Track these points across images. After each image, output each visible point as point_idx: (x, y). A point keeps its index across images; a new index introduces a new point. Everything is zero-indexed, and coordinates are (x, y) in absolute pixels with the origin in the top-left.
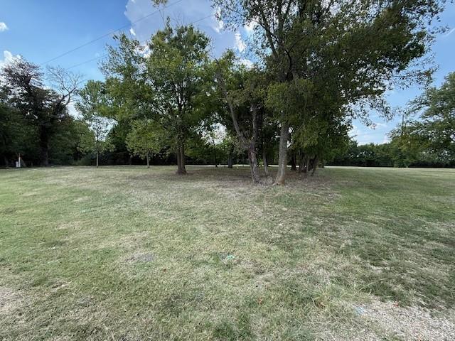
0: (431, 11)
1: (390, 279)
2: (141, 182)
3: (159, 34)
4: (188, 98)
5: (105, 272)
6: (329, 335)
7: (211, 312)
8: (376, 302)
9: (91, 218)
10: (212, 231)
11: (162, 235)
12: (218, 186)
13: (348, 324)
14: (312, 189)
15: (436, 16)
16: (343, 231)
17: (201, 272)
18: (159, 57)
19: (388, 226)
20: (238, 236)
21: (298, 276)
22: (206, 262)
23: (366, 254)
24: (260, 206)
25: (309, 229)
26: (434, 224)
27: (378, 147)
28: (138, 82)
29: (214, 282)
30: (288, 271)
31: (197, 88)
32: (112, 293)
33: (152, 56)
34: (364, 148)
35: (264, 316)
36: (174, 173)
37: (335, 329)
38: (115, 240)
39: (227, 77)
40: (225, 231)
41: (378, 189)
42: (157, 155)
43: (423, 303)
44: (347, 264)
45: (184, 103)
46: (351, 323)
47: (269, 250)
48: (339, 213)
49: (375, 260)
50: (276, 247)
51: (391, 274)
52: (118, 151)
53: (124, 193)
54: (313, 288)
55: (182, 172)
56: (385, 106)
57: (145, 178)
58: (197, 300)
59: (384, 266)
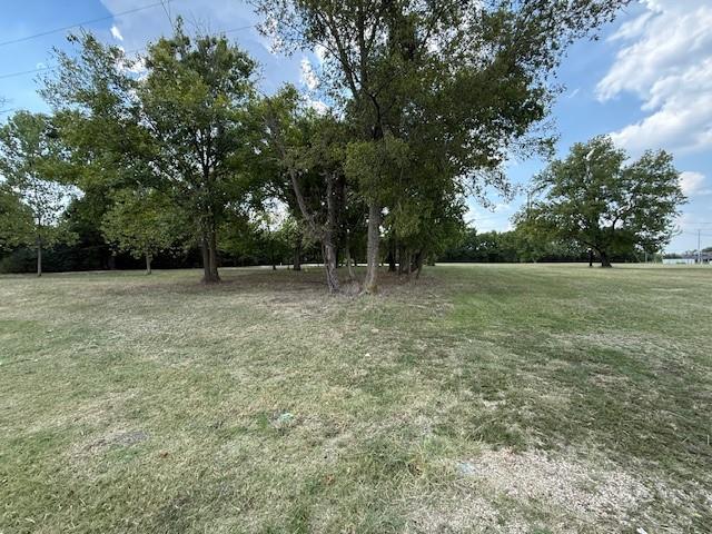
0: (546, 63)
1: (505, 416)
2: (130, 300)
3: (163, 43)
4: (220, 157)
5: (37, 478)
6: (424, 514)
7: (246, 514)
8: (488, 454)
9: (15, 375)
10: (257, 376)
11: (166, 392)
12: (273, 301)
13: (449, 490)
14: (415, 298)
15: (551, 71)
16: (452, 357)
17: (232, 449)
18: (164, 83)
19: (506, 343)
20: (300, 380)
21: (389, 430)
22: (244, 430)
23: (478, 386)
24: (339, 329)
25: (408, 358)
26: (557, 336)
27: (501, 236)
28: (123, 122)
29: (254, 462)
30: (374, 426)
31: (236, 139)
32: (49, 517)
33: (151, 80)
34: (485, 237)
35: (333, 502)
36: (198, 281)
37: (434, 503)
38: (68, 412)
39: (286, 127)
40: (280, 374)
41: (498, 293)
42: (167, 251)
43: (541, 443)
44: (456, 403)
45: (214, 163)
46: (453, 488)
47: (349, 397)
48: (450, 331)
49: (488, 393)
50: (359, 390)
51: (508, 410)
52: (87, 244)
53: (93, 322)
54: (408, 446)
55: (212, 279)
56: (505, 182)
57: (139, 291)
58: (223, 498)
59: (500, 399)
